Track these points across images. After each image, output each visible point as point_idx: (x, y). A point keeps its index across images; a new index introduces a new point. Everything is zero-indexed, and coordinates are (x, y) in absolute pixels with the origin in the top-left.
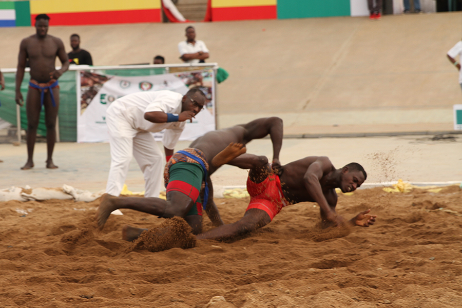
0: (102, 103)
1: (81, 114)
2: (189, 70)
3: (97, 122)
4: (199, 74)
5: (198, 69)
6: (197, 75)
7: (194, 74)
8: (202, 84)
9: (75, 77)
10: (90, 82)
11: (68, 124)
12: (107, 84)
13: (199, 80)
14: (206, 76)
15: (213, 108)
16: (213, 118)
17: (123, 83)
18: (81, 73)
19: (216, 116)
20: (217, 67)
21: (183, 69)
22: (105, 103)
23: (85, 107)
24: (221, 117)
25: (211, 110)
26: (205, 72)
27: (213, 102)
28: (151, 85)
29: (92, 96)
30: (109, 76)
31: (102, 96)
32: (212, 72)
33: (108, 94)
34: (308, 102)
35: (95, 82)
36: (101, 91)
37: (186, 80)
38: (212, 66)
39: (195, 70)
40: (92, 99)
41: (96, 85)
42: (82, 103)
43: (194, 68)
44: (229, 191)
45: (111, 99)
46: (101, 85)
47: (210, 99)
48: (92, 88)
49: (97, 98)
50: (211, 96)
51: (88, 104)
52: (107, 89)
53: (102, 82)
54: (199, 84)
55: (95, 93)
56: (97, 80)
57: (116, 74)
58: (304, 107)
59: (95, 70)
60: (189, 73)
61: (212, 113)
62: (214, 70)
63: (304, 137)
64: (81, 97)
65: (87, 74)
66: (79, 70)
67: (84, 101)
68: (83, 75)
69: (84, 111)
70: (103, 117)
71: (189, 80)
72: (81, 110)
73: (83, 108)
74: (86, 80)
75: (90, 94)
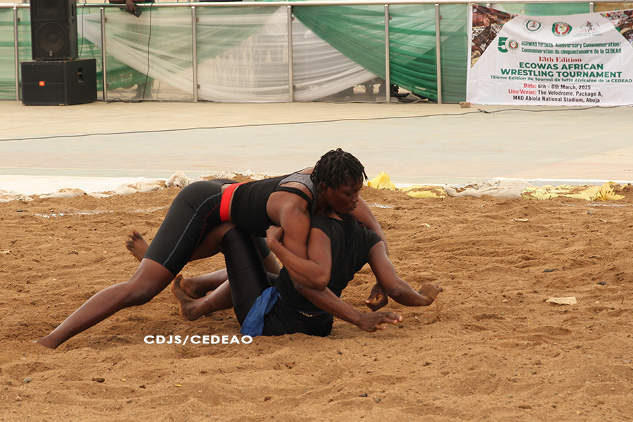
0: (500, 49)
1: (472, 65)
2: (622, 8)
3: (494, 77)
7: (628, 13)
9: (465, 12)
10: (486, 20)
12: (508, 25)
17: (530, 24)
18: (474, 7)
21: (614, 4)
22: (506, 51)
23: (477, 56)
28: (569, 28)
29: (488, 41)
30: (512, 13)
31: (502, 41)
33: (510, 38)
35: (492, 21)
36: (501, 33)
37: (617, 21)
39: (631, 7)
40: (488, 44)
41: (493, 25)
42: (473, 50)
43: (630, 4)
45: (514, 45)
46: (502, 26)
48: (488, 28)
49: (495, 43)
51: (482, 52)
52: (508, 31)
53: (502, 22)
55: (492, 36)
56: (495, 18)
59: (491, 4)
60: (622, 11)
64: (473, 41)
65: (481, 10)
66: (471, 3)
67: (476, 47)
68: (476, 10)
69: (476, 61)
70: (502, 70)
71: (622, 21)
72: (472, 59)
73: (475, 57)
74: (480, 16)
75: (485, 37)
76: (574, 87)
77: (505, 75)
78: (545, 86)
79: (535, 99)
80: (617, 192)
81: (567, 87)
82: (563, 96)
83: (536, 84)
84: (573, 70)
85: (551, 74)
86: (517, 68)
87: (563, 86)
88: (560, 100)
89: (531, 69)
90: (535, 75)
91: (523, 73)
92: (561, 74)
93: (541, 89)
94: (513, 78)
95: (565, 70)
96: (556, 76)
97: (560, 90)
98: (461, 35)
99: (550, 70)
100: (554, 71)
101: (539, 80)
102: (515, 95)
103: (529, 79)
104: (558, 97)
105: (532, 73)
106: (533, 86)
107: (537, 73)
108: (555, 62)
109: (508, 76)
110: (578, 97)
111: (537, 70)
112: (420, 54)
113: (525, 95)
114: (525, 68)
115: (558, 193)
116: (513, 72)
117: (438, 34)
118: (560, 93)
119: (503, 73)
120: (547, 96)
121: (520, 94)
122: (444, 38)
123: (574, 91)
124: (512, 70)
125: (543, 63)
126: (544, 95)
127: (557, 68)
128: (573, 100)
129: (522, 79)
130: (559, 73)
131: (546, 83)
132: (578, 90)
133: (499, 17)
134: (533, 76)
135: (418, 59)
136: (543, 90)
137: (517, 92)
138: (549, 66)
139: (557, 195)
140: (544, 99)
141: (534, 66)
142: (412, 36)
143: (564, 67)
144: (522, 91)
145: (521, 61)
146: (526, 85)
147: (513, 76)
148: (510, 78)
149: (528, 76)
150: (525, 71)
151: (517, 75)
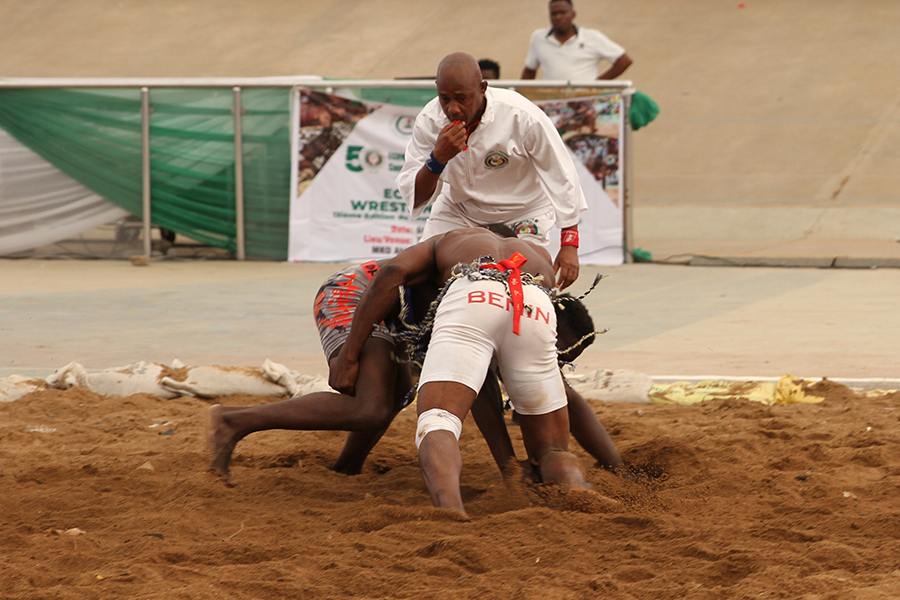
0: (350, 167)
1: (299, 194)
2: (564, 97)
3: (338, 215)
4: (588, 105)
5: (586, 95)
6: (582, 110)
7: (574, 106)
8: (594, 130)
9: (286, 103)
10: (324, 117)
11: (266, 217)
12: (364, 123)
13: (588, 120)
14: (604, 112)
15: (620, 187)
16: (619, 212)
17: (403, 122)
18: (303, 94)
19: (626, 207)
20: (631, 91)
21: (549, 91)
22: (359, 169)
23: (309, 178)
24: (637, 212)
25: (616, 192)
26: (602, 101)
27: (620, 173)
29: (327, 151)
30: (370, 104)
31: (353, 152)
32: (618, 101)
33: (367, 146)
34: (844, 182)
35: (335, 118)
36: (351, 139)
37: (557, 119)
38: (622, 88)
39: (579, 95)
40: (327, 158)
41: (337, 125)
42: (302, 167)
43: (578, 90)
44: (663, 388)
45: (374, 160)
46: (352, 125)
47: (614, 167)
48: (328, 130)
49: (339, 156)
50: (617, 160)
51: (317, 171)
52: (365, 135)
53: (354, 118)
54: (586, 130)
55: (335, 144)
56: (340, 111)
57: (388, 101)
58: (836, 194)
59: (335, 88)
60: (564, 102)
61: (615, 201)
62: (624, 98)
63: (834, 265)
64: (301, 152)
65: (315, 98)
66: (298, 86)
67: (307, 163)
68: (305, 99)
69: (306, 187)
70: (352, 202)
71: (564, 119)
72: (300, 182)
73: (305, 180)
74: (314, 110)
75: (322, 146)
77: (358, 211)
80: (807, 391)
83: (413, 226)
86: (380, 199)
91: (389, 207)
94: (374, 216)
98: (281, 140)
102: (377, 245)
103: (401, 217)
106: (408, 231)
109: (363, 213)
112: (209, 172)
113: (393, 246)
114: (394, 200)
115: (711, 394)
116: (373, 205)
117: (238, 139)
119: (355, 207)
121: (384, 244)
122: (249, 147)
124: (371, 203)
129: (387, 217)
133: (347, 110)
135: (207, 183)
137: (379, 241)
139: (711, 397)
142: (188, 143)
144: (388, 239)
145: (388, 187)
146: (394, 228)
147: (373, 212)
148: (366, 216)
149: (399, 213)
150: (392, 204)
151: (379, 212)
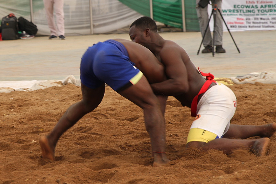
76: (268, 19)
78: (249, 19)
79: (244, 27)
81: (264, 19)
82: (261, 25)
83: (245, 18)
84: (267, 8)
85: (253, 11)
86: (232, 8)
87: (261, 19)
88: (260, 27)
89: (241, 9)
90: (243, 12)
91: (236, 11)
92: (260, 11)
93: (248, 21)
94: (231, 15)
95: (262, 9)
96: (257, 12)
97: (259, 21)
99: (253, 9)
100: (256, 10)
101: (246, 15)
102: (232, 25)
103: (240, 15)
104: (258, 25)
105: (242, 11)
106: (243, 19)
107: (245, 11)
108: (256, 4)
109: (226, 14)
110: (271, 25)
111: (245, 9)
112: (172, 2)
113: (238, 25)
114: (237, 9)
116: (230, 11)
118: (260, 23)
119: (224, 12)
120: (252, 25)
121: (234, 25)
123: (268, 21)
125: (248, 5)
126: (249, 25)
127: (257, 7)
128: (268, 27)
129: (235, 15)
130: (259, 10)
131: (251, 17)
132: (271, 20)
134: (242, 13)
135: (172, 5)
136: (249, 21)
137: (232, 23)
138: (253, 7)
140: (249, 27)
141: (243, 7)
143: (262, 6)
144: (236, 23)
145: (235, 4)
146: (238, 19)
147: (230, 13)
148: (228, 15)
149: (239, 13)
150: (237, 10)
151: (232, 13)
